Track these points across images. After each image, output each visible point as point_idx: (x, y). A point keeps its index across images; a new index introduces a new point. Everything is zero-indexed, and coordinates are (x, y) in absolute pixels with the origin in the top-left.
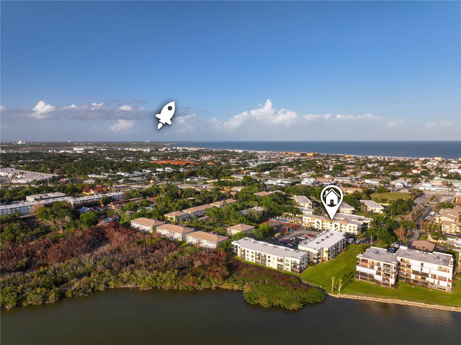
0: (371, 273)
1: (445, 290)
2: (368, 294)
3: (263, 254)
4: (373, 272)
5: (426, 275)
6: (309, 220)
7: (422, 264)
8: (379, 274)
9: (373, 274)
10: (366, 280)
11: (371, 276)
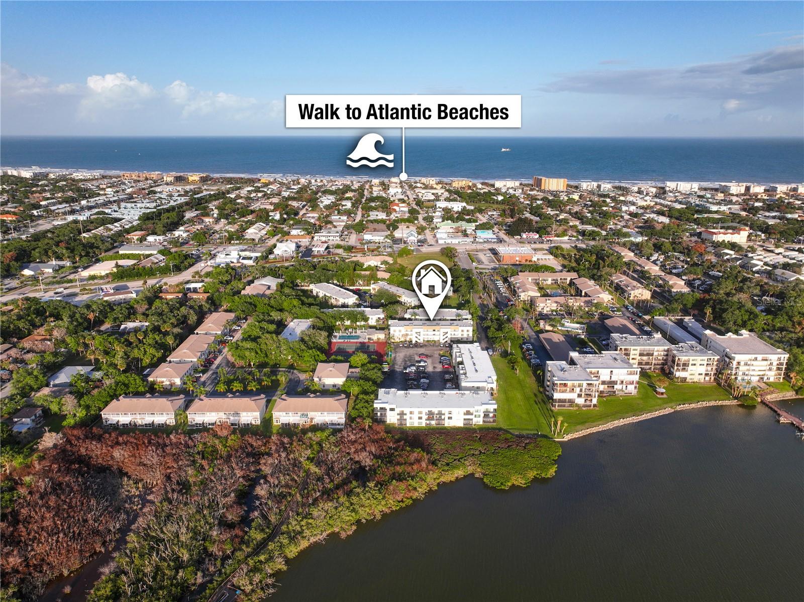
0: (571, 398)
1: (631, 393)
2: (587, 424)
3: (435, 411)
4: (573, 396)
5: (615, 383)
6: (400, 331)
7: (612, 371)
8: (580, 396)
9: (574, 398)
10: (564, 406)
11: (571, 401)
